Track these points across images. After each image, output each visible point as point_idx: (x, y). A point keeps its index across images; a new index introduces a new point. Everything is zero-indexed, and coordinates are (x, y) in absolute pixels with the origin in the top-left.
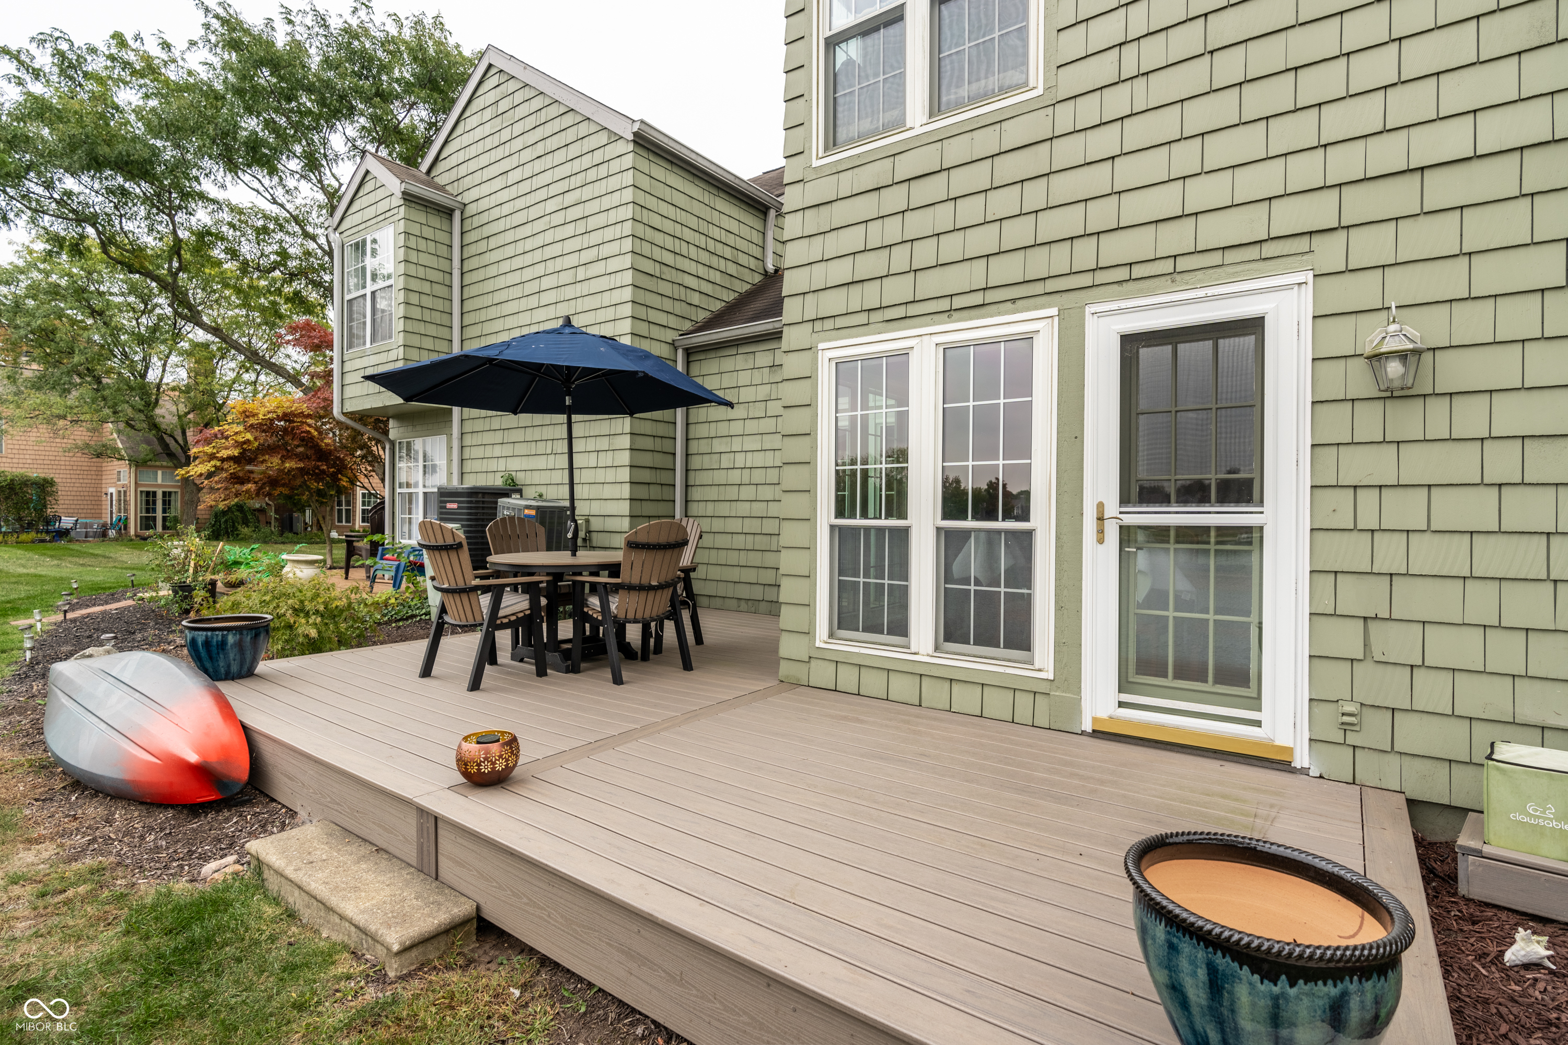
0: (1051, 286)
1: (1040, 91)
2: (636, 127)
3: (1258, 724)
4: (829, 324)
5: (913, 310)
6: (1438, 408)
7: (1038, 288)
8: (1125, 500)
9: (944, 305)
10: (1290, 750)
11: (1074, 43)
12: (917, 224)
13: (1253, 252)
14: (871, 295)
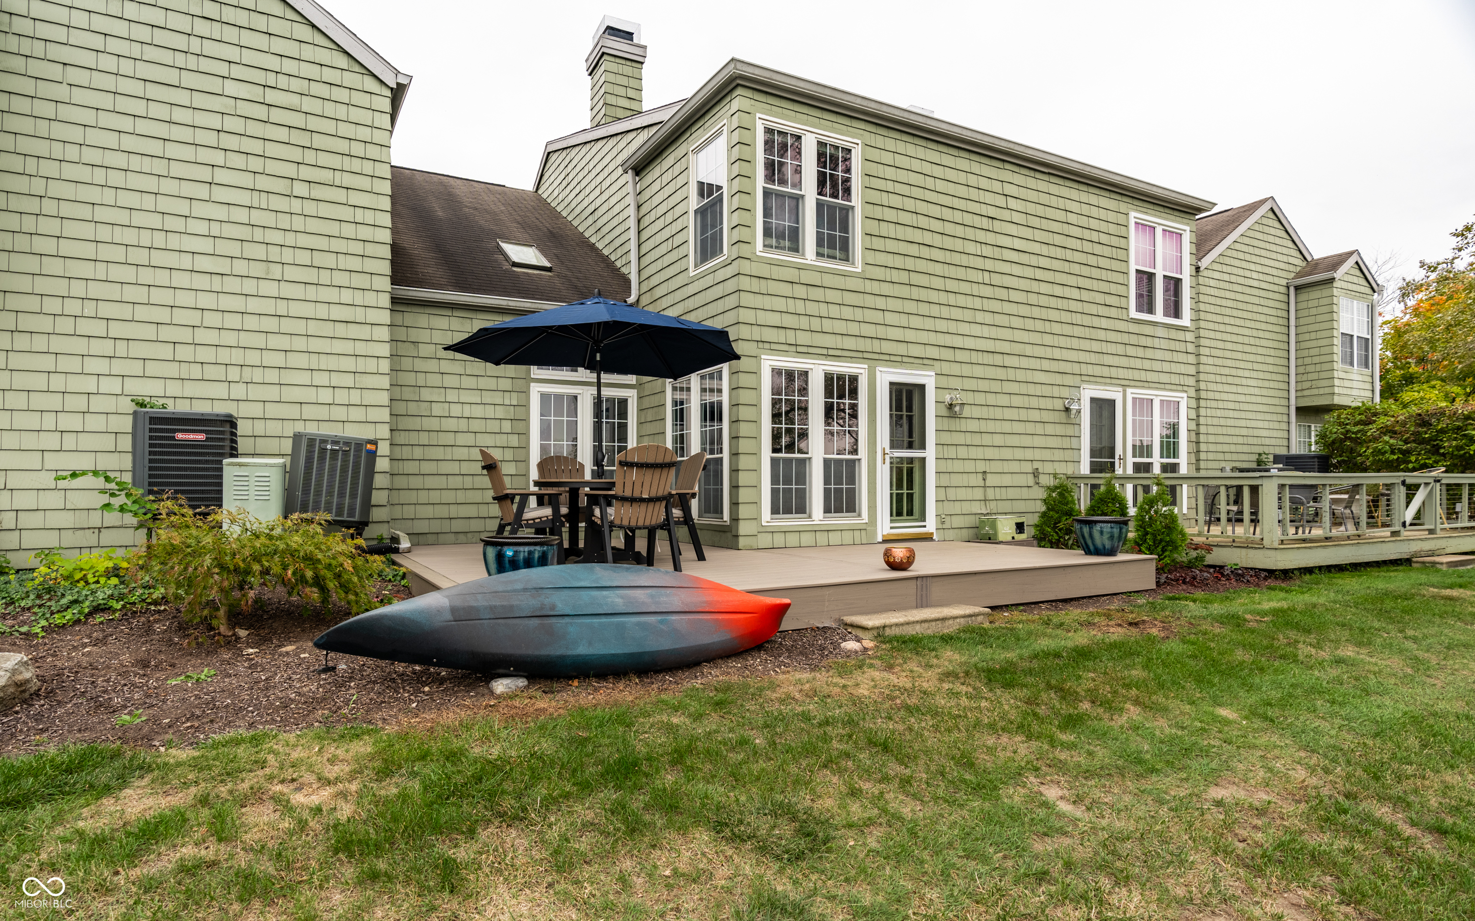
0: (866, 355)
1: (859, 270)
2: (402, 80)
3: (925, 526)
4: (767, 346)
5: (811, 350)
6: (963, 420)
7: (860, 355)
8: (892, 447)
9: (825, 352)
10: (932, 533)
11: (871, 257)
12: (812, 308)
13: (920, 361)
14: (791, 337)
